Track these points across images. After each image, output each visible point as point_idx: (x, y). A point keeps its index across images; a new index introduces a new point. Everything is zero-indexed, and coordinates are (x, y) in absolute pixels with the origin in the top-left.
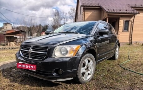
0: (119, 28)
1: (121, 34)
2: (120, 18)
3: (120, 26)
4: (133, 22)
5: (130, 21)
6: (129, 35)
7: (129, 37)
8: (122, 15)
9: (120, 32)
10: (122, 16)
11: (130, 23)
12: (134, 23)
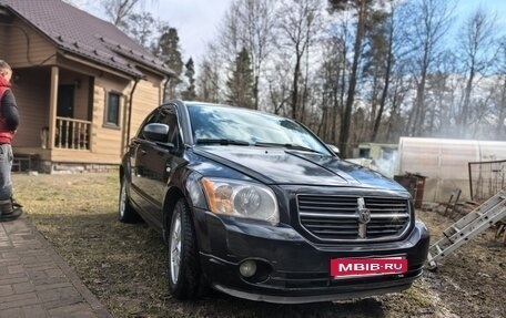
0: (95, 113)
1: (98, 135)
2: (96, 80)
3: (95, 105)
4: (130, 101)
5: (122, 94)
6: (120, 139)
7: (119, 146)
8: (102, 71)
9: (96, 127)
10: (102, 74)
11: (122, 100)
12: (133, 106)
